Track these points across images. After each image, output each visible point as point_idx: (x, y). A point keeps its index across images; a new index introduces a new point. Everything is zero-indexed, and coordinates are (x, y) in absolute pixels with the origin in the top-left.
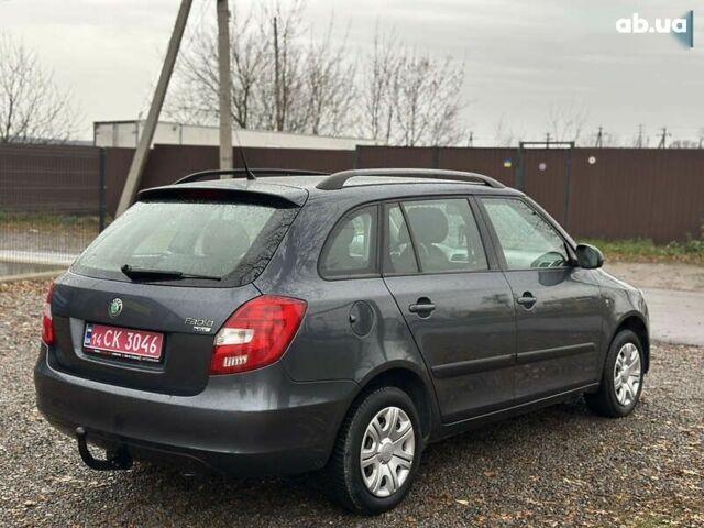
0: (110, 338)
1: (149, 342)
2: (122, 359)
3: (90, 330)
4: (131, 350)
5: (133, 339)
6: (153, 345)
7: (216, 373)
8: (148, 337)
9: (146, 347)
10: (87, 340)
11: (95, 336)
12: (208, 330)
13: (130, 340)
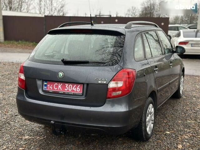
0: (57, 86)
1: (76, 87)
2: (64, 94)
3: (46, 84)
4: (68, 90)
5: (68, 86)
6: (78, 88)
7: (109, 98)
8: (75, 85)
9: (75, 89)
10: (44, 88)
11: (49, 85)
12: (105, 82)
13: (66, 87)
